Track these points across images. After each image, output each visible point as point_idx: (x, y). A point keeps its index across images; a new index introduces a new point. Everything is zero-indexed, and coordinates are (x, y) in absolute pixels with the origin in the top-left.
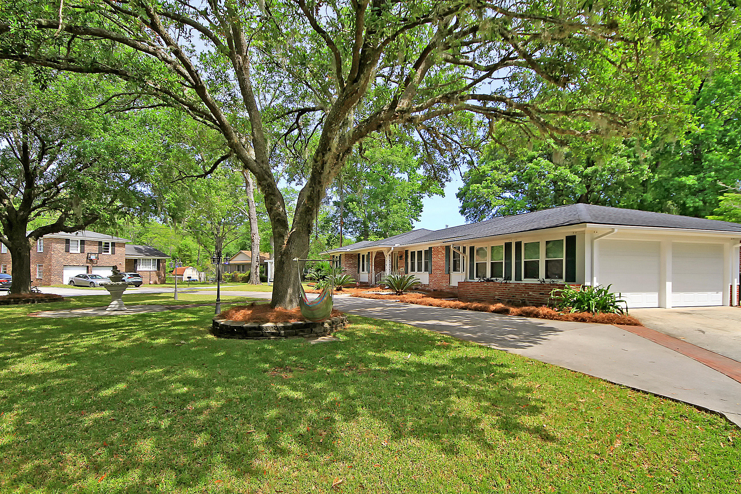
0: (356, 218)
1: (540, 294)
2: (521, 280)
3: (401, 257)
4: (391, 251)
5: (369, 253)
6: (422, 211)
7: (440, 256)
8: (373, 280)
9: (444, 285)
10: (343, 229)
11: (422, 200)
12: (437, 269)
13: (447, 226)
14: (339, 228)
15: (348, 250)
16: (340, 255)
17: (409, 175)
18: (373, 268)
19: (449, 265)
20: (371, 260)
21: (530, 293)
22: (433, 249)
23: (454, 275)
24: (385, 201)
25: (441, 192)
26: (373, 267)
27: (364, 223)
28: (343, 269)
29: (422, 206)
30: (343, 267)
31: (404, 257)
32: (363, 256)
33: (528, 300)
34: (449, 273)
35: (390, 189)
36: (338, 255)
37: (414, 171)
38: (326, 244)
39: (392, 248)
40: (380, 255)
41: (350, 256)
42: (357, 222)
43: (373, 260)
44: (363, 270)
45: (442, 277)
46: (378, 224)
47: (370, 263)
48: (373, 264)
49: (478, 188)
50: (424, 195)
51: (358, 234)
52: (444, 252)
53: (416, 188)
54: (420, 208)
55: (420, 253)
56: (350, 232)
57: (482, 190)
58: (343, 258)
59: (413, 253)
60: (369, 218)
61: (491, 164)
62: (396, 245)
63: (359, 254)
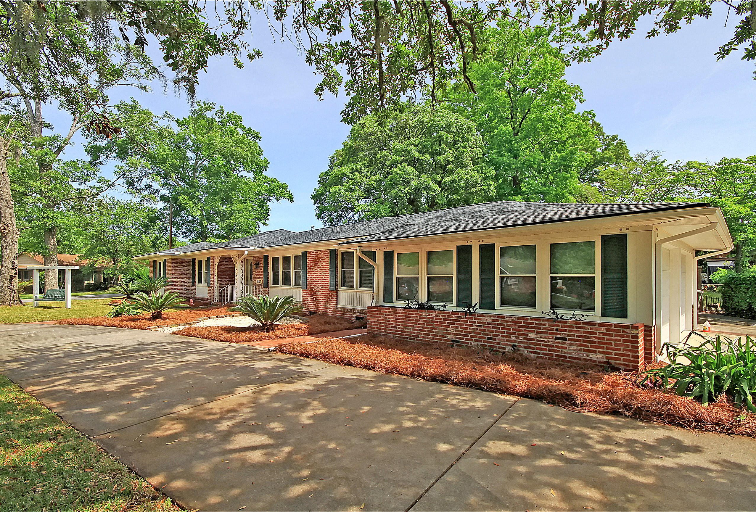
0: (191, 218)
1: (556, 338)
2: (494, 309)
3: (258, 264)
4: (243, 257)
5: (209, 258)
6: (269, 215)
7: (320, 264)
8: (216, 296)
9: (327, 306)
10: (173, 229)
11: (268, 203)
12: (315, 283)
13: (313, 227)
14: (169, 228)
15: (177, 253)
16: (165, 260)
17: (256, 175)
18: (216, 279)
19: (337, 278)
20: (212, 269)
21: (532, 335)
22: (308, 255)
23: (343, 292)
24: (228, 200)
25: (290, 197)
26: (216, 277)
27: (201, 223)
28: (169, 280)
29: (269, 209)
30: (170, 277)
31: (262, 264)
32: (200, 262)
33: (525, 347)
34: (336, 289)
35: (234, 188)
36: (162, 260)
37: (261, 172)
38: (151, 247)
39: (246, 252)
40: (227, 261)
41: (178, 262)
42: (192, 222)
43: (216, 268)
44: (200, 281)
45: (325, 295)
46: (218, 225)
47: (212, 272)
48: (216, 274)
49: (339, 190)
50: (271, 198)
51: (193, 236)
52: (327, 259)
53: (263, 190)
54: (267, 211)
55: (287, 260)
56: (182, 233)
57: (343, 193)
58: (169, 264)
59: (276, 260)
60: (208, 218)
61: (352, 165)
62: (252, 248)
63: (194, 260)
